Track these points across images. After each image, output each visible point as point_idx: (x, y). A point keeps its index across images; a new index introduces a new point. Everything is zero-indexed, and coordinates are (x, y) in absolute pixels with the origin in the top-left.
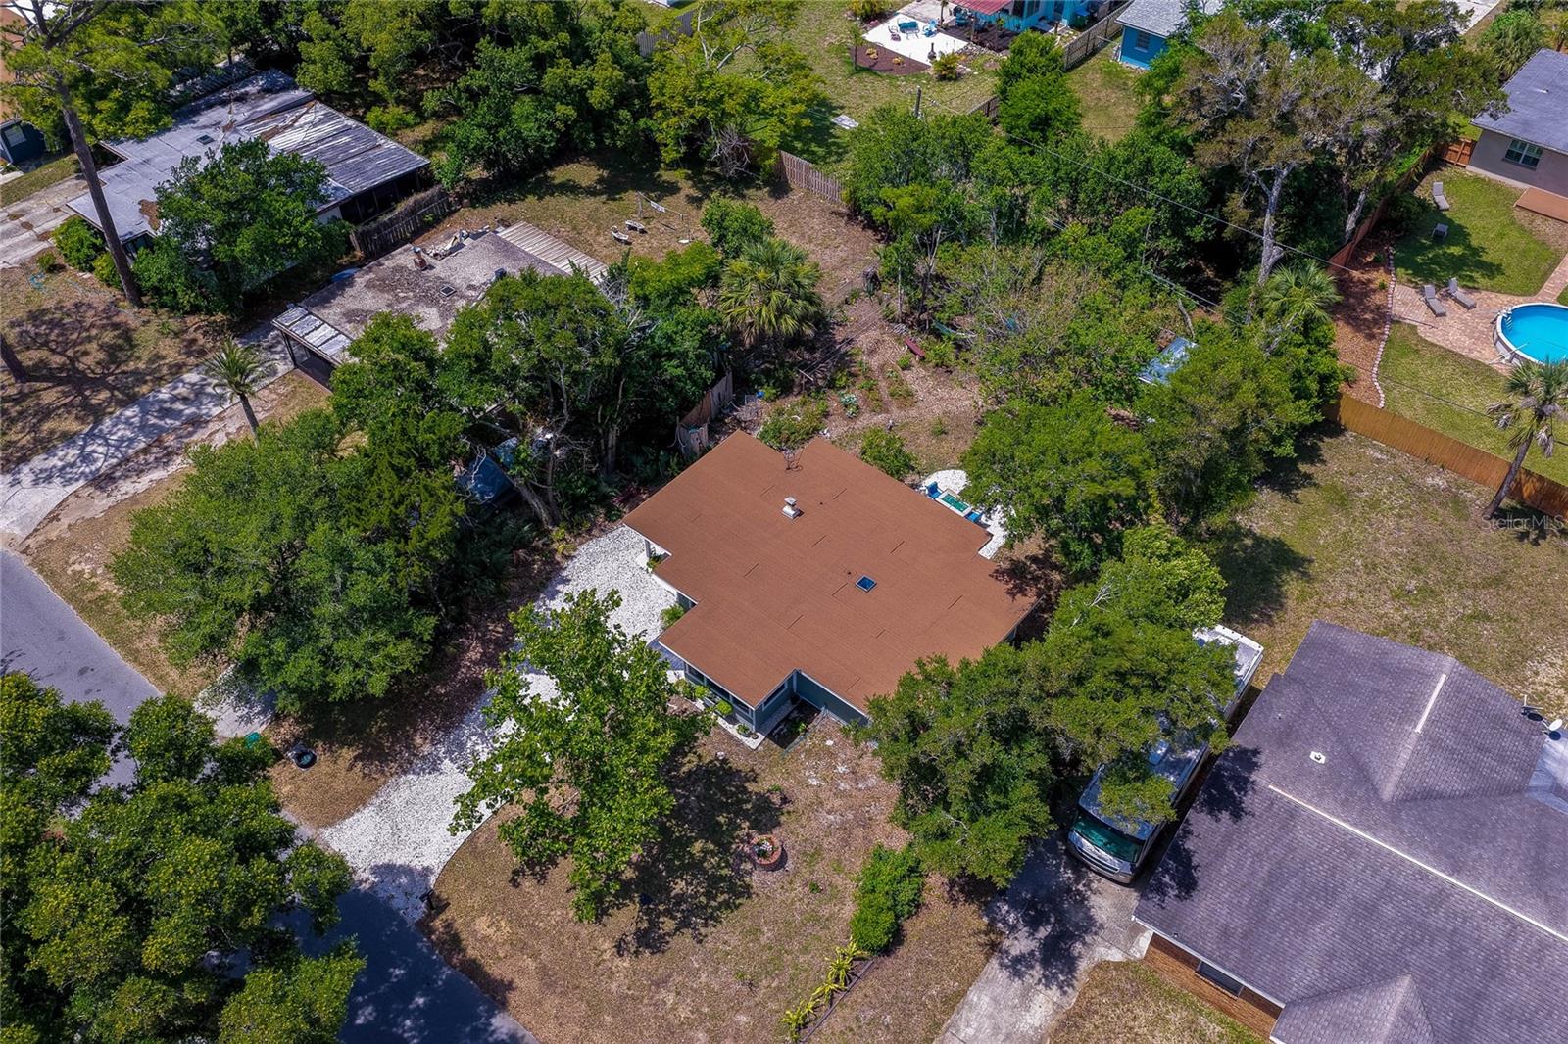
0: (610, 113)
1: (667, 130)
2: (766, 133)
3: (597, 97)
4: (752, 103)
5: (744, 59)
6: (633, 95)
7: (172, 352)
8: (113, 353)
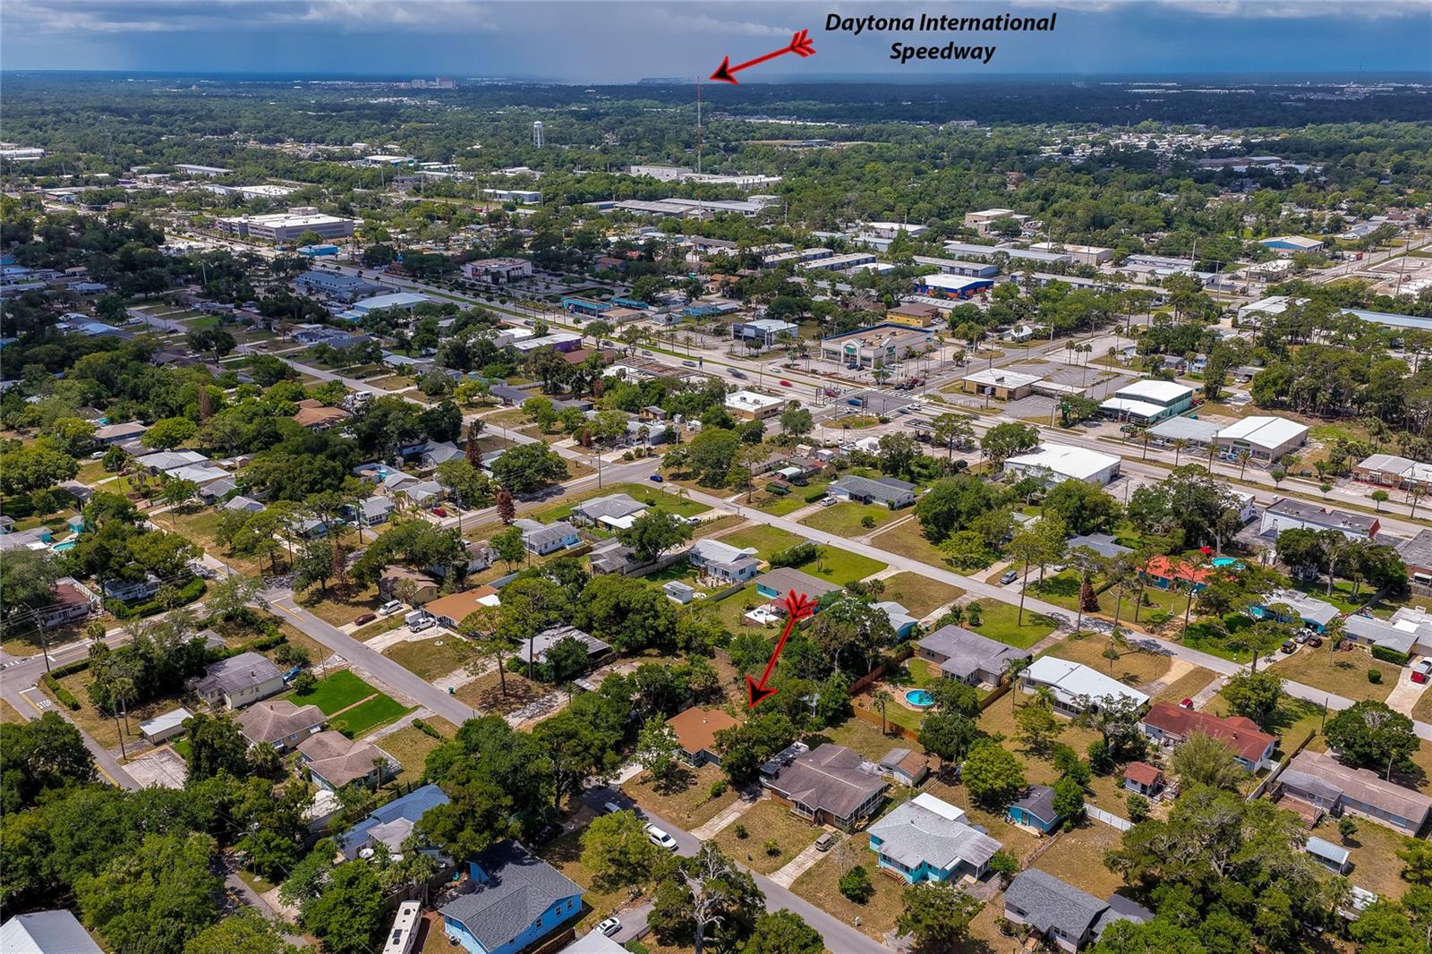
0: (664, 633)
1: (680, 640)
2: (708, 641)
3: (661, 629)
4: (706, 634)
5: (705, 620)
6: (671, 628)
7: (541, 691)
8: (526, 691)
